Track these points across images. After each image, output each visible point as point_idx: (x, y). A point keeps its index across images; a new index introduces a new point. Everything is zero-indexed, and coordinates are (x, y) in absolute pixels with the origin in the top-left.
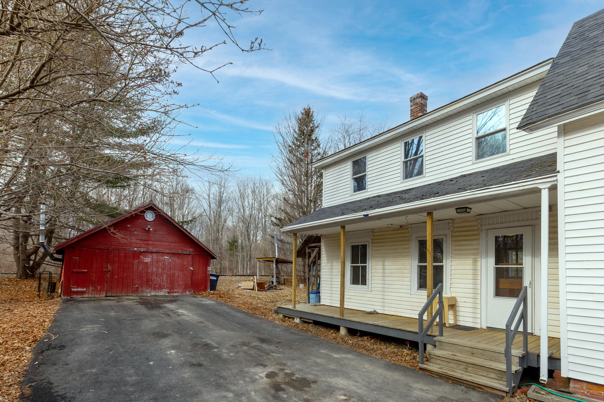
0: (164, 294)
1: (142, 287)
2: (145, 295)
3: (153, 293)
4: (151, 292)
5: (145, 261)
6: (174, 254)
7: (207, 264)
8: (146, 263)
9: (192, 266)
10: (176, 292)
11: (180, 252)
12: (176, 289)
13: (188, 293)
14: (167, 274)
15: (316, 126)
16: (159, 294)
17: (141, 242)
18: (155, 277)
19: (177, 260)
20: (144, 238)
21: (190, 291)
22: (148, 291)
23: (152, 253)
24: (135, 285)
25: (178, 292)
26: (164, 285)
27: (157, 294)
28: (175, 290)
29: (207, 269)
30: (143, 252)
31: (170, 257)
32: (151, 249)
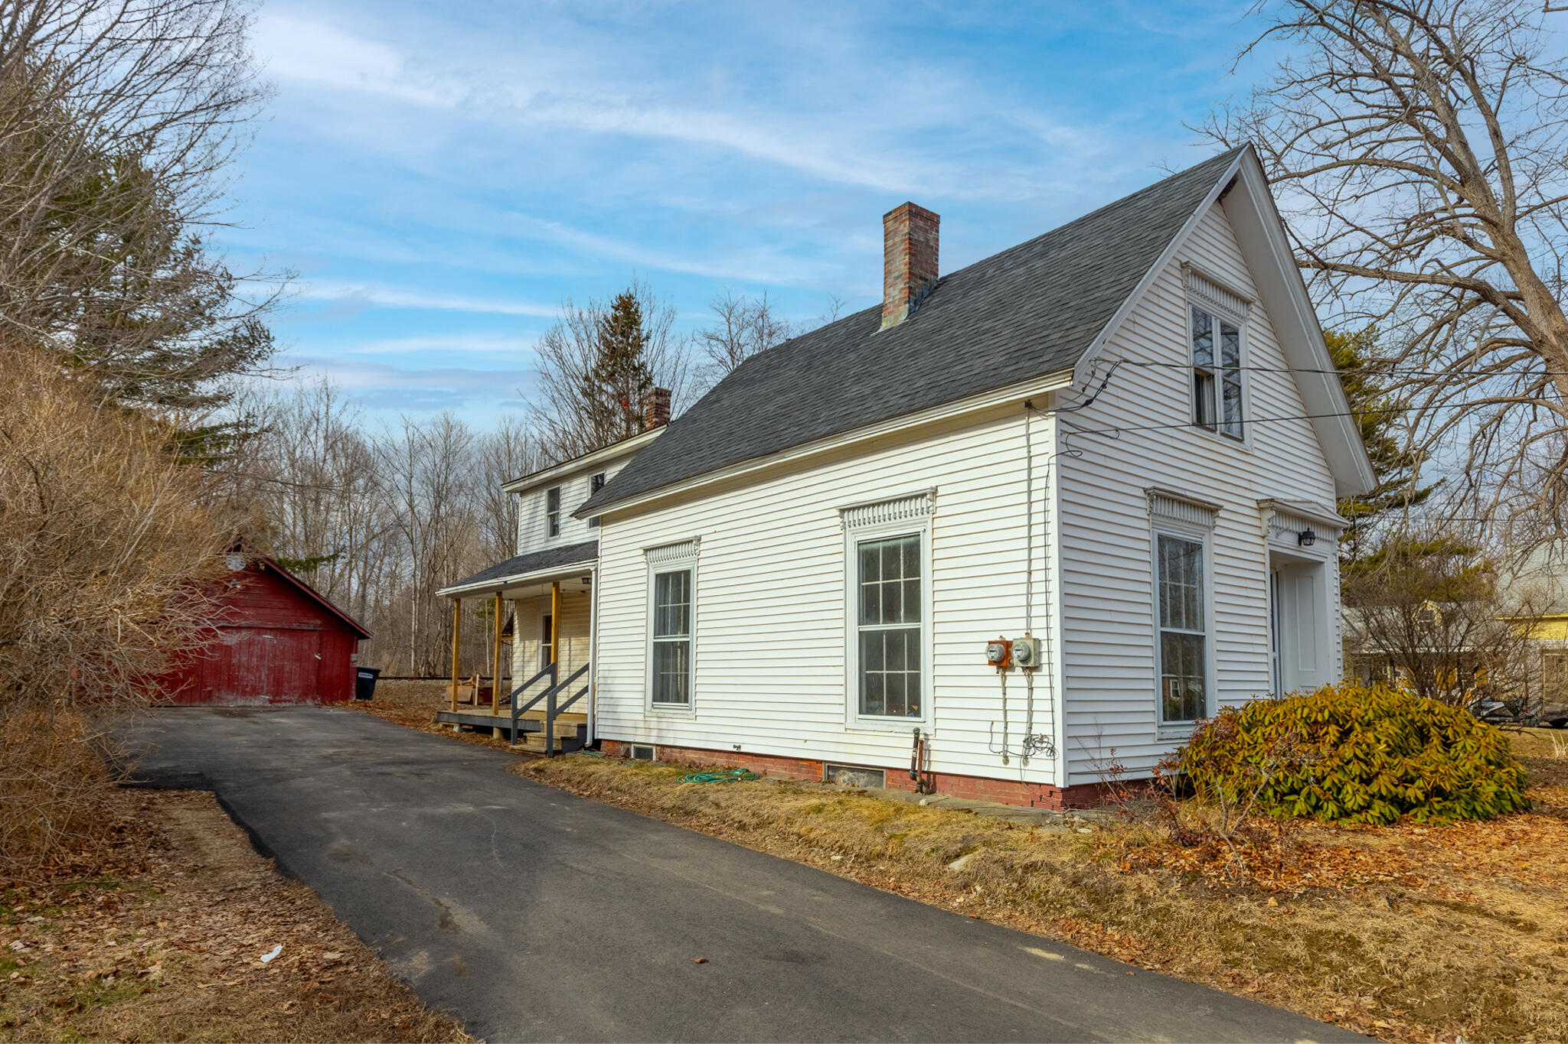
0: (261, 704)
1: (219, 690)
2: (225, 704)
3: (241, 702)
4: (235, 699)
5: (225, 643)
6: (282, 631)
7: (351, 648)
9: (320, 651)
10: (285, 701)
11: (295, 626)
12: (286, 694)
13: (309, 702)
14: (269, 668)
15: (644, 334)
16: (251, 703)
18: (245, 673)
19: (288, 642)
21: (314, 699)
22: (230, 697)
23: (239, 628)
24: (206, 687)
25: (289, 701)
26: (262, 687)
27: (248, 704)
28: (284, 697)
29: (349, 657)
30: (223, 627)
31: (275, 636)
32: (237, 621)
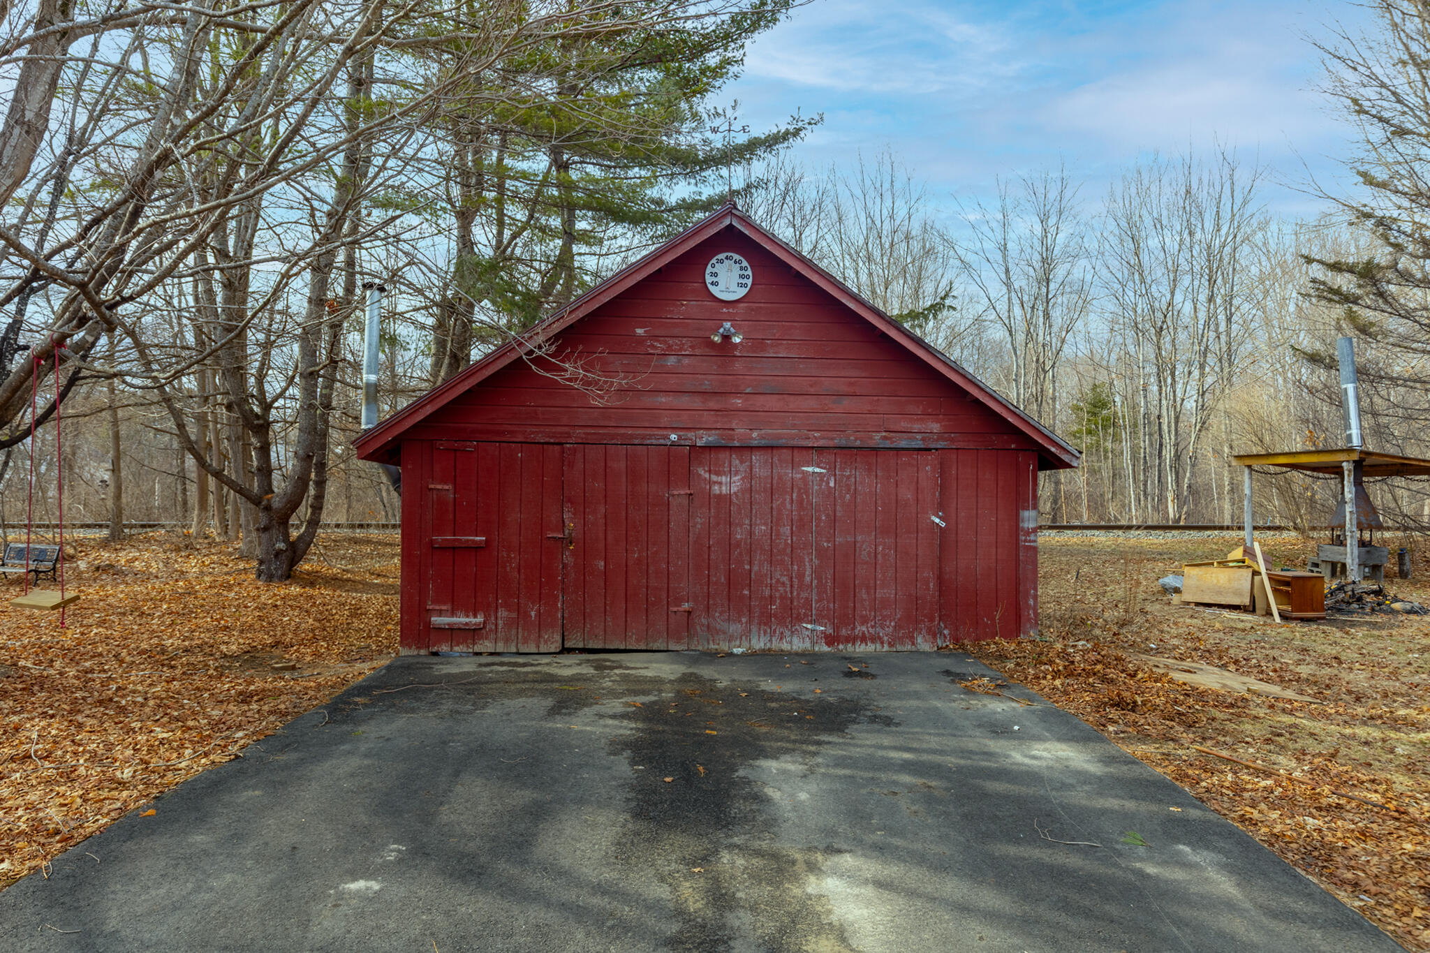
0: (807, 645)
1: (708, 610)
2: (724, 647)
3: (759, 643)
4: (747, 634)
5: (716, 489)
6: (848, 453)
7: (1023, 497)
8: (720, 497)
9: (941, 506)
10: (864, 639)
11: (877, 439)
12: (865, 621)
13: (924, 643)
14: (821, 553)
16: (785, 646)
17: (697, 403)
18: (766, 566)
19: (864, 482)
20: (707, 386)
21: (934, 634)
22: (735, 628)
23: (747, 449)
24: (679, 601)
25: (874, 640)
26: (808, 602)
27: (776, 645)
28: (861, 629)
29: (1017, 515)
30: (708, 448)
31: (832, 469)
32: (742, 432)
